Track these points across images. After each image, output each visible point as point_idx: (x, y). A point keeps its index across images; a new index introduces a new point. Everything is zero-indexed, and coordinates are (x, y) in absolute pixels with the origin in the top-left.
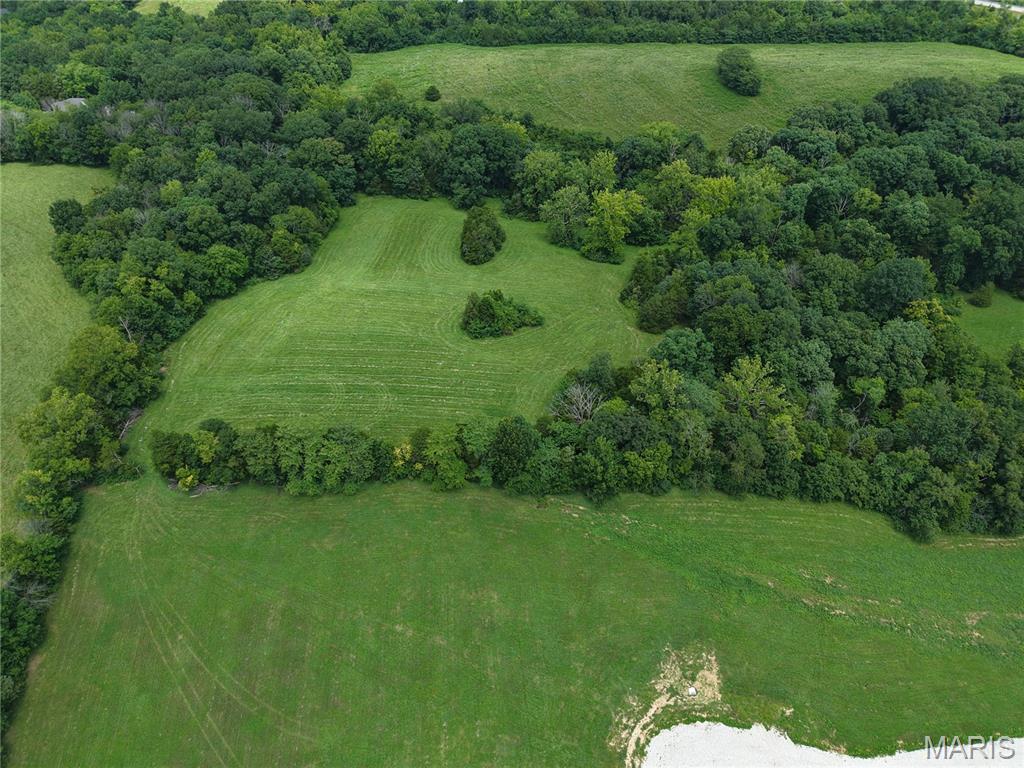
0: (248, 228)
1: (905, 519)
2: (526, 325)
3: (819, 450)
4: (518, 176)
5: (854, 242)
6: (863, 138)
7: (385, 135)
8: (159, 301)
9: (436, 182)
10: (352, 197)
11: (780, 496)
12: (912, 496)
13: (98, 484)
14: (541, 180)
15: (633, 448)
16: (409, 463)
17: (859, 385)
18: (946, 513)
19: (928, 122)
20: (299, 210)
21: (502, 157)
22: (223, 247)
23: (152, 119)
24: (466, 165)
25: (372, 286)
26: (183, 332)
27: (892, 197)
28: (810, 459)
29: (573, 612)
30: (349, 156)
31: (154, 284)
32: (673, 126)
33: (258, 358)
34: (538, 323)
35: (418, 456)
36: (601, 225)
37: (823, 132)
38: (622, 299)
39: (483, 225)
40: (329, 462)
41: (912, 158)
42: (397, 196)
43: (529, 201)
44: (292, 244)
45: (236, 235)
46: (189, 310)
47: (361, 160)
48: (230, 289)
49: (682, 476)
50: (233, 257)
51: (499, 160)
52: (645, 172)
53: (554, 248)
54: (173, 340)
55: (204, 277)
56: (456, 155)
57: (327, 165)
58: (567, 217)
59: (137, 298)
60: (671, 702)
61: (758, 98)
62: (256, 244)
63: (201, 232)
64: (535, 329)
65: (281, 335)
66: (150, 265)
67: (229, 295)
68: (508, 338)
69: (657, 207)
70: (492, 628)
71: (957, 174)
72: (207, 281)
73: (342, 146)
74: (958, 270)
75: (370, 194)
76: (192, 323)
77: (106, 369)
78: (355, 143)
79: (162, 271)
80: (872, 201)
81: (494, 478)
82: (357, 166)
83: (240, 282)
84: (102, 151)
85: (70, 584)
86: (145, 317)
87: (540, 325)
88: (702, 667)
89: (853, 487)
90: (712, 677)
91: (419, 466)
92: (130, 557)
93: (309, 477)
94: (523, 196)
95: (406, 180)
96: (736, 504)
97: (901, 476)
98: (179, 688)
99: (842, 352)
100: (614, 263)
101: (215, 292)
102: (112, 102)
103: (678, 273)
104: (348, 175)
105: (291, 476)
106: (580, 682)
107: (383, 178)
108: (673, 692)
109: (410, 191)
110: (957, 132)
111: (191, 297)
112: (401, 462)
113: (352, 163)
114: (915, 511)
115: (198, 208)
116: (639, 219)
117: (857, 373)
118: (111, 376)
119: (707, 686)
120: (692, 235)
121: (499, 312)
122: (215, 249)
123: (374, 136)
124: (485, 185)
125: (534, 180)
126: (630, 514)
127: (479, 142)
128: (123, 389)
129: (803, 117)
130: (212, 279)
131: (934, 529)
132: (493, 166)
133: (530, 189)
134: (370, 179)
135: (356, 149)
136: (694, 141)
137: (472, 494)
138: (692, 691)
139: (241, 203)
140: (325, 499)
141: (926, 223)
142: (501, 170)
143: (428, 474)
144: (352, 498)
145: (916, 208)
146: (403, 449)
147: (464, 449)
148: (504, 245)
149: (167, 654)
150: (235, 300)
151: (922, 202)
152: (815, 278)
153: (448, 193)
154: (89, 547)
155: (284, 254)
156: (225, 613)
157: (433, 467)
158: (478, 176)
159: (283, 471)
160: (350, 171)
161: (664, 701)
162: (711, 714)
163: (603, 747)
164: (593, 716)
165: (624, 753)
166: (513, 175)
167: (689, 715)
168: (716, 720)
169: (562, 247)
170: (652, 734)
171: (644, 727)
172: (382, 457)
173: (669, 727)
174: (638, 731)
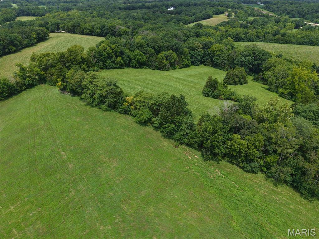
0: (150, 49)
2: (232, 99)
7: (217, 46)
8: (107, 53)
10: (199, 63)
15: (239, 133)
16: (129, 105)
20: (172, 52)
21: (260, 59)
22: (139, 51)
25: (182, 78)
26: (112, 68)
30: (203, 50)
31: (109, 49)
35: (134, 101)
42: (214, 67)
46: (118, 63)
47: (206, 52)
50: (141, 56)
51: (259, 60)
54: (107, 68)
55: (128, 57)
57: (193, 50)
59: (101, 49)
62: (152, 56)
66: (112, 44)
67: (134, 67)
68: (220, 101)
73: (201, 46)
75: (205, 65)
76: (116, 68)
78: (206, 47)
82: (204, 54)
91: (133, 108)
94: (263, 74)
95: (220, 62)
101: (131, 64)
104: (199, 55)
107: (212, 60)
109: (220, 66)
111: (120, 59)
112: (127, 104)
113: (203, 52)
122: (136, 51)
123: (214, 45)
125: (270, 68)
127: (253, 53)
130: (131, 59)
132: (255, 63)
134: (207, 59)
135: (206, 49)
140: (95, 109)
142: (258, 65)
143: (134, 113)
144: (103, 112)
146: (130, 98)
155: (159, 62)
158: (247, 63)
160: (201, 54)
166: (262, 66)
169: (271, 91)
172: (121, 98)
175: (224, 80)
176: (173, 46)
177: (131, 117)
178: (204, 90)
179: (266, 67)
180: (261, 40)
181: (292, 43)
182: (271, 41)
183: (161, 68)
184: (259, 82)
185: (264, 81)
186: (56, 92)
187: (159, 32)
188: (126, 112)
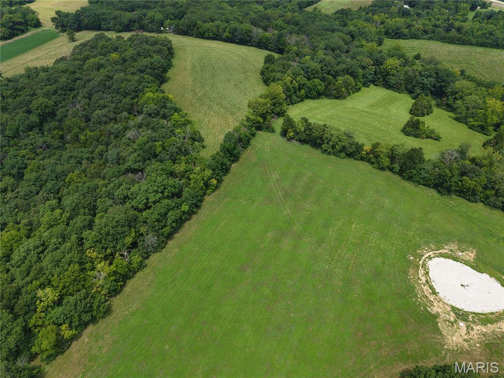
0: (329, 76)
2: (432, 138)
4: (449, 90)
7: (392, 62)
8: (293, 87)
9: (409, 87)
10: (369, 83)
13: (261, 131)
14: (460, 93)
15: (468, 176)
16: (368, 154)
20: (349, 76)
21: (444, 81)
22: (319, 80)
23: (303, 40)
24: (425, 80)
25: (368, 110)
26: (296, 103)
29: (418, 216)
30: (374, 67)
31: (294, 82)
33: (319, 117)
34: (437, 139)
35: (373, 151)
36: (485, 115)
38: (484, 145)
39: (425, 101)
40: (341, 141)
42: (387, 88)
43: (450, 102)
44: (342, 88)
45: (324, 78)
46: (300, 96)
47: (378, 70)
48: (315, 95)
49: (487, 197)
50: (320, 85)
51: (442, 82)
53: (456, 122)
54: (292, 104)
55: (309, 88)
56: (423, 76)
57: (364, 68)
58: (468, 109)
59: (289, 83)
60: (450, 253)
62: (329, 84)
63: (312, 74)
64: (435, 141)
65: (329, 114)
66: (296, 75)
67: (313, 98)
68: (421, 140)
70: (383, 207)
73: (372, 62)
75: (376, 85)
76: (299, 102)
77: (276, 98)
78: (378, 62)
79: (298, 79)
81: (400, 170)
82: (375, 72)
83: (319, 95)
84: (283, 47)
85: (247, 151)
86: (287, 91)
87: (438, 140)
88: (468, 251)
90: (472, 255)
91: (372, 156)
92: (266, 150)
93: (331, 143)
94: (448, 100)
95: (394, 82)
98: (272, 184)
100: (485, 134)
101: (310, 95)
102: (291, 33)
104: (371, 74)
105: (325, 142)
106: (412, 233)
107: (384, 80)
108: (451, 251)
109: (394, 88)
111: (303, 91)
112: (365, 152)
113: (374, 70)
115: (315, 65)
118: (276, 100)
119: (471, 255)
121: (421, 127)
122: (316, 80)
123: (388, 61)
124: (431, 92)
125: (456, 93)
126: (456, 202)
127: (435, 73)
130: (311, 90)
132: (438, 84)
133: (454, 97)
134: (379, 79)
135: (378, 65)
137: (388, 173)
138: (460, 254)
139: (329, 68)
140: (332, 156)
142: (441, 87)
143: (373, 160)
144: (342, 159)
146: (367, 147)
147: (393, 153)
149: (271, 175)
150: (314, 101)
153: (410, 92)
154: (255, 144)
155: (338, 90)
156: (291, 171)
157: (377, 157)
158: (429, 86)
159: (324, 139)
160: (372, 73)
161: (446, 251)
162: (466, 263)
163: (415, 251)
164: (414, 242)
165: (423, 256)
166: (446, 90)
167: (456, 259)
168: (468, 265)
169: (460, 122)
170: (437, 256)
171: (434, 253)
172: (359, 147)
173: (445, 258)
174: (431, 253)
175: (411, 111)
176: (349, 69)
177: (367, 163)
178: (405, 128)
179: (452, 91)
180: (429, 36)
181: (471, 44)
182: (444, 40)
183: (339, 97)
184: (443, 109)
185: (450, 108)
186: (282, 140)
187: (313, 40)
188: (362, 159)
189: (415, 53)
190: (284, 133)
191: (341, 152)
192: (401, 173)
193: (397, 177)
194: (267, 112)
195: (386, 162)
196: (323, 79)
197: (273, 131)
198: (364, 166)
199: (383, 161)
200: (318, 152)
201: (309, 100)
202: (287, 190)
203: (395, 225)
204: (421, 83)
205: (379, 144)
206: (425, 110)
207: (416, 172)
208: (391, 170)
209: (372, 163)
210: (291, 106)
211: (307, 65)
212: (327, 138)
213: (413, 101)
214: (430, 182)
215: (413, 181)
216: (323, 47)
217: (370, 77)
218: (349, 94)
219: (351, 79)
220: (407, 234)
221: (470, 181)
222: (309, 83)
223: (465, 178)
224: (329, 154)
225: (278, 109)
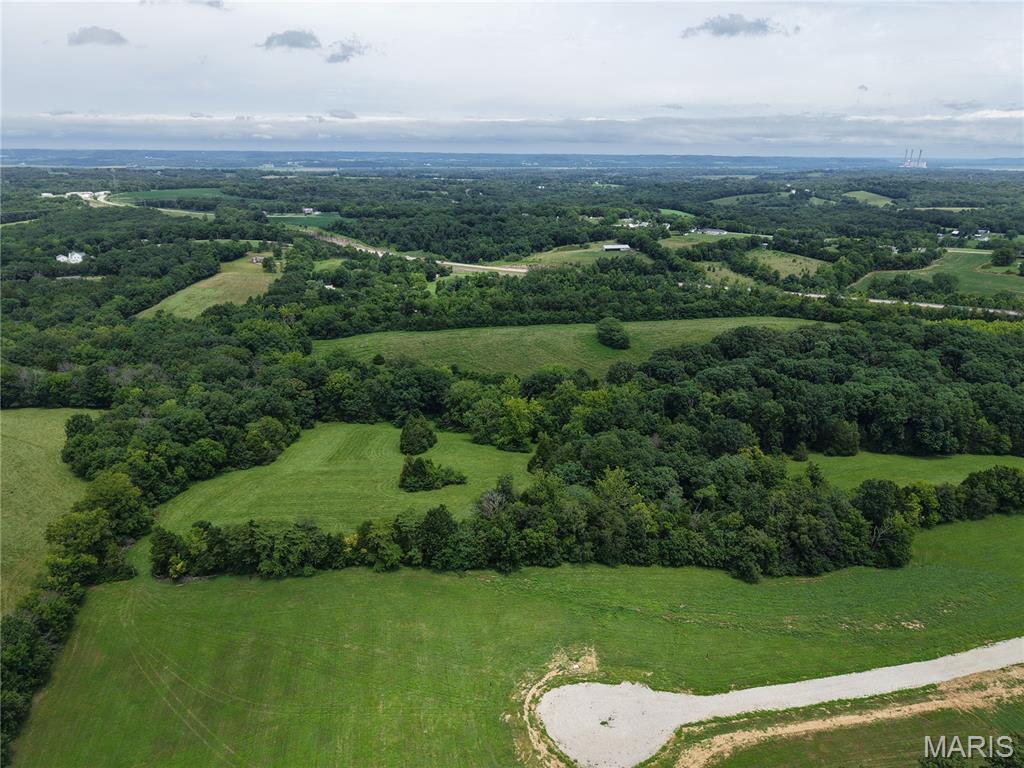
0: (229, 427)
1: (738, 567)
2: (452, 483)
3: (669, 526)
4: (446, 400)
5: (697, 419)
6: (704, 365)
7: (338, 377)
8: (155, 468)
9: (381, 409)
10: (312, 421)
11: (646, 563)
12: (737, 548)
13: (99, 583)
14: (464, 400)
15: (529, 527)
16: (356, 549)
17: (699, 494)
18: (761, 556)
19: (749, 353)
20: (270, 418)
21: (433, 388)
22: (208, 440)
23: (150, 373)
24: (405, 393)
25: (326, 469)
26: (170, 497)
27: (723, 394)
28: (664, 533)
29: (485, 631)
30: (311, 391)
31: (154, 457)
32: (564, 365)
33: (233, 510)
34: (461, 481)
35: (363, 541)
36: (511, 423)
37: (674, 363)
38: (530, 469)
39: (419, 426)
40: (295, 544)
41: (737, 371)
42: (347, 422)
43: (456, 417)
44: (263, 442)
45: (219, 433)
46: (177, 481)
47: (320, 395)
48: (210, 471)
49: (569, 550)
50: (215, 448)
51: (431, 391)
52: (544, 393)
53: (476, 445)
54: (163, 501)
55: (191, 459)
56: (399, 388)
57: (292, 397)
58: (484, 421)
59: (141, 463)
60: (560, 673)
61: (629, 350)
62: (234, 440)
63: (190, 431)
64: (459, 486)
65: (252, 498)
66: (152, 442)
67: (207, 477)
68: (438, 491)
69: (554, 414)
70: (421, 642)
71: (772, 381)
72: (192, 463)
73: (305, 384)
74: (778, 436)
75: (326, 421)
76: (177, 493)
77: (118, 501)
78: (315, 382)
79: (162, 447)
80: (713, 400)
81: (424, 558)
82: (316, 399)
83: (219, 468)
84: (106, 395)
85: (72, 646)
86: (144, 478)
87: (463, 483)
88: (584, 654)
89: (697, 549)
90: (593, 659)
91: (364, 550)
92: (125, 625)
93: (276, 555)
94: (451, 415)
95: (356, 408)
96: (613, 570)
97: (728, 535)
98: (164, 699)
99: (685, 473)
100: (524, 452)
101: (197, 474)
102: (116, 364)
103: (568, 445)
104: (309, 405)
105: (263, 556)
106: (489, 667)
107: (337, 409)
108: (561, 668)
109: (359, 417)
110: (770, 357)
111: (180, 471)
112: (349, 549)
113: (313, 396)
114: (740, 558)
115: (189, 414)
116: (540, 420)
117: (698, 486)
118: (119, 506)
119: (590, 662)
120: (579, 424)
121: (429, 470)
122: (202, 440)
123: (331, 377)
124: (421, 409)
125: (459, 401)
126: (533, 577)
127: (416, 379)
128: (125, 519)
129: (659, 354)
130: (197, 462)
131: (757, 570)
132: (427, 396)
133: (457, 408)
134: (327, 409)
135: (316, 387)
136: (581, 372)
137: (406, 572)
138: (576, 666)
139: (224, 412)
140: (288, 580)
141: (749, 406)
142: (433, 398)
143: (371, 557)
144: (309, 579)
145: (739, 397)
146: (351, 538)
147: (400, 532)
148: (435, 445)
149: (154, 678)
150: (212, 481)
151: (743, 393)
152: (668, 440)
153: (389, 418)
154: (90, 621)
155: (256, 448)
156: (204, 649)
157: (375, 549)
158: (415, 401)
160: (310, 402)
161: (554, 673)
162: (590, 678)
163: (507, 700)
164: (499, 684)
165: (523, 702)
166: (443, 400)
167: (573, 680)
168: (594, 681)
169: (482, 444)
170: (545, 691)
171: (539, 688)
172: (335, 544)
173: (558, 687)
174: (534, 690)
175: (402, 447)
176: (265, 405)
177: (360, 568)
178: (403, 481)
179: (452, 401)
180: (384, 325)
181: (450, 327)
182: (407, 327)
183: (261, 459)
184: (449, 431)
185: (460, 427)
186: (158, 586)
187: (173, 368)
188: (349, 563)
189: (373, 356)
190: (161, 569)
191: (302, 564)
192: (427, 563)
193: (423, 574)
194: (103, 537)
195: (394, 552)
196: (218, 436)
197: (130, 574)
198: (356, 576)
199: (389, 552)
200: (255, 582)
201: (201, 483)
202: (207, 698)
203: (456, 666)
204: (401, 399)
205: (369, 524)
206: (424, 440)
207: (451, 551)
208: (408, 563)
209: (371, 565)
210: (161, 508)
211: (173, 418)
212: (265, 547)
213: (400, 431)
214: (480, 560)
215: (453, 569)
216: (200, 377)
217: (309, 410)
218: (281, 450)
219: (275, 423)
220: (482, 673)
221: (535, 534)
222: (188, 451)
223: (527, 531)
224: (279, 577)
225: (131, 523)
